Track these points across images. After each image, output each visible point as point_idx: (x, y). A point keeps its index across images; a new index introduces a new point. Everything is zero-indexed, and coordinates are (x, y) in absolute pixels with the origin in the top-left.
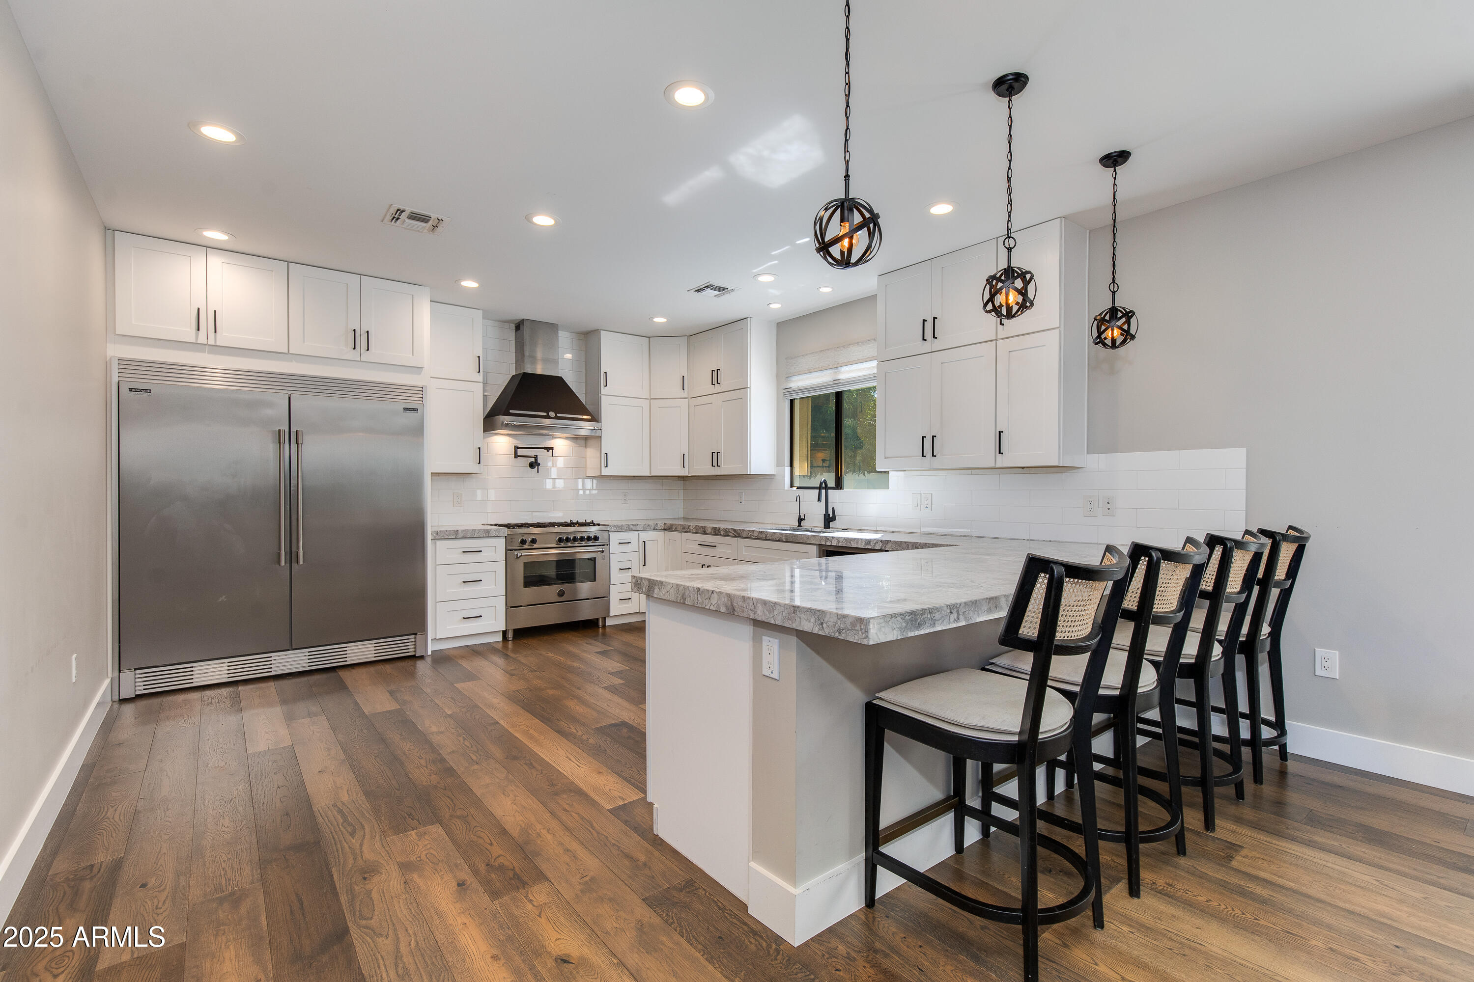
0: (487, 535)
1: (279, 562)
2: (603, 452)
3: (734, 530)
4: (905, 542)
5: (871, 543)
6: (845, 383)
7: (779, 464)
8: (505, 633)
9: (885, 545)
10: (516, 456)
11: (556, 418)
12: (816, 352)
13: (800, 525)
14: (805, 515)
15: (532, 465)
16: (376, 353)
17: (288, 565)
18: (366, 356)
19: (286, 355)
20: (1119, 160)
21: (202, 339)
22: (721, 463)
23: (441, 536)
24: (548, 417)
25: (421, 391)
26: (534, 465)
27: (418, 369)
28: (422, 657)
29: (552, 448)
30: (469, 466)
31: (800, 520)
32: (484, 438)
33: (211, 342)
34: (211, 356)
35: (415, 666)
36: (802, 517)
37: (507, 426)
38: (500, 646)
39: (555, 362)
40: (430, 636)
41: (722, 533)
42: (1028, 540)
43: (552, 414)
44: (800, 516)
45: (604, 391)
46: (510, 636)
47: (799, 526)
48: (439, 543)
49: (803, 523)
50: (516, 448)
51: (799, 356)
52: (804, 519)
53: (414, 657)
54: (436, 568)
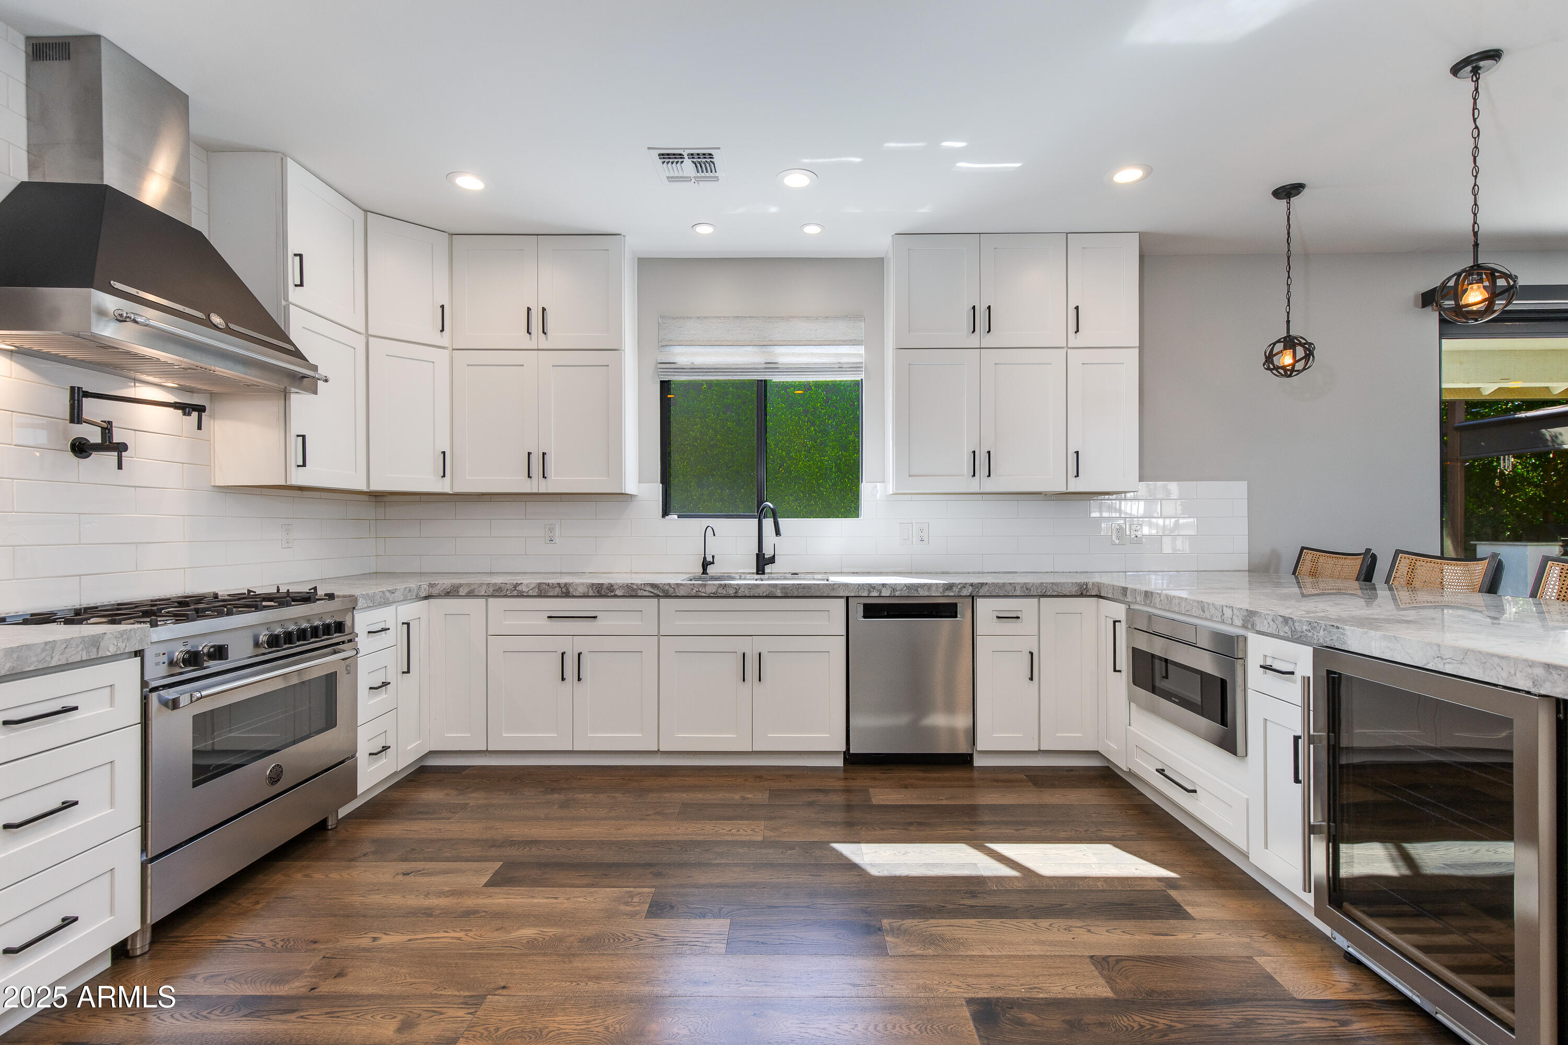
2: (296, 429)
3: (653, 586)
4: (1010, 584)
5: (954, 588)
6: (787, 368)
9: (977, 590)
12: (728, 318)
13: (705, 571)
14: (713, 557)
20: (1293, 192)
31: (705, 565)
36: (709, 559)
41: (618, 593)
42: (1052, 572)
43: (216, 319)
44: (705, 558)
47: (703, 573)
49: (711, 570)
51: (691, 318)
52: (713, 563)
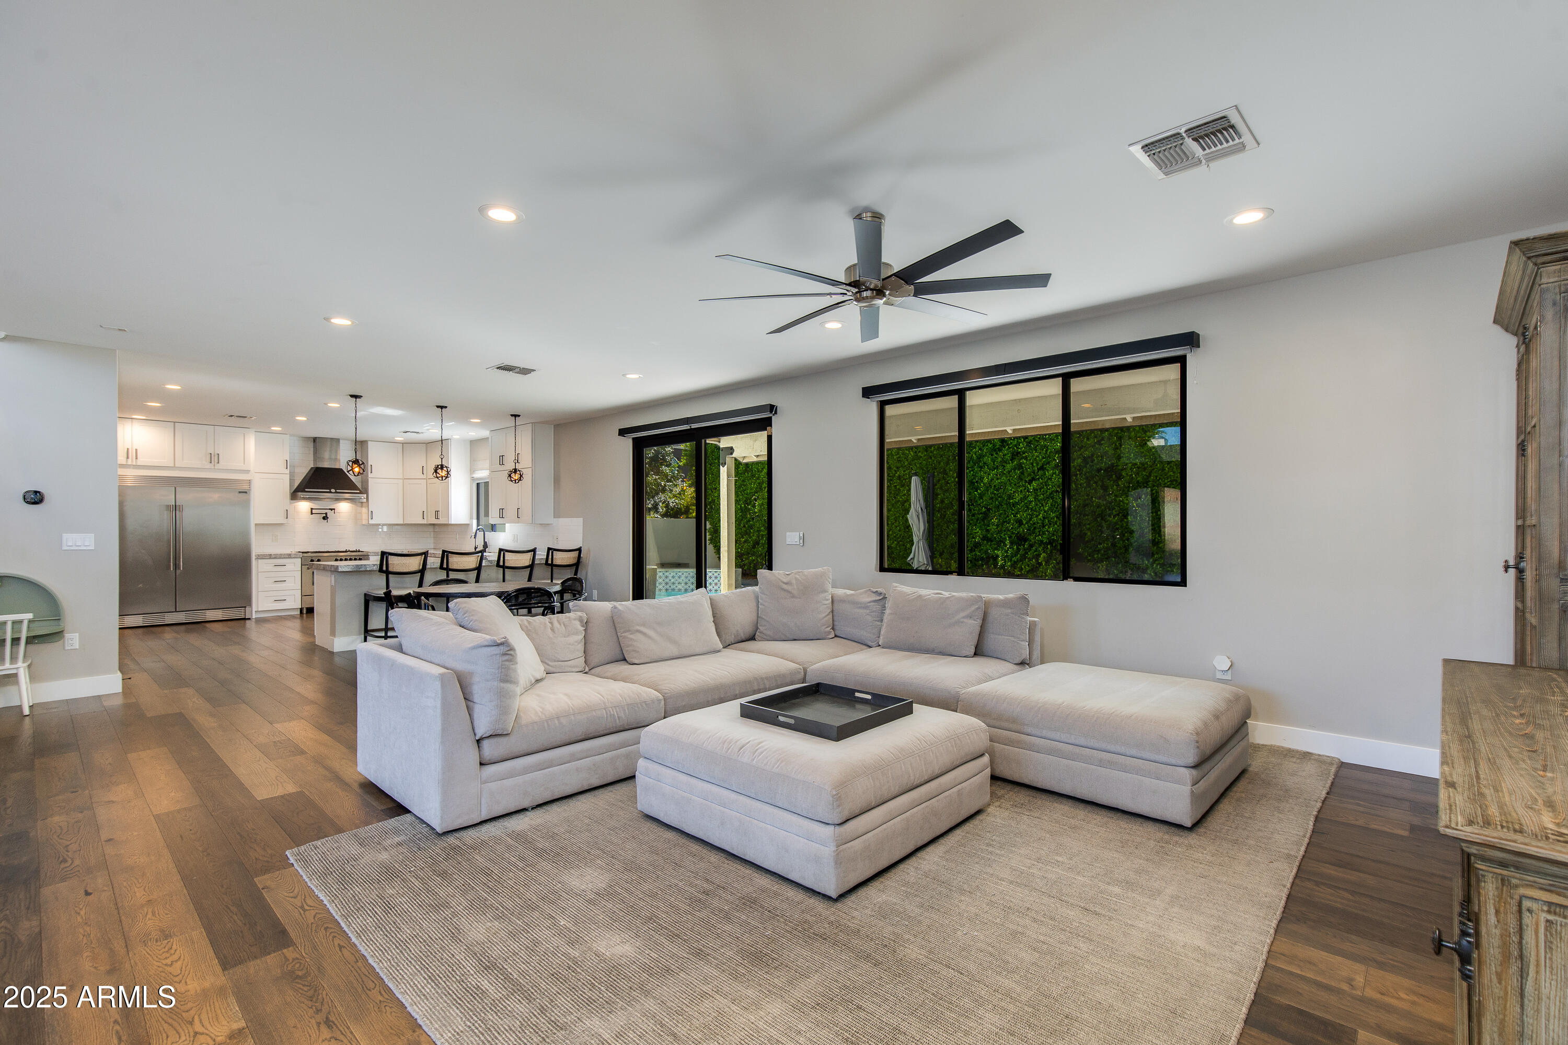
0: (289, 556)
1: (170, 568)
2: (370, 510)
7: (471, 518)
8: (301, 610)
10: (312, 513)
11: (336, 492)
15: (324, 518)
16: (223, 464)
17: (174, 571)
18: (217, 466)
19: (174, 468)
21: (130, 462)
22: (440, 517)
23: (260, 557)
24: (330, 492)
25: (250, 482)
26: (325, 518)
27: (247, 472)
28: (249, 619)
29: (334, 509)
30: (280, 519)
32: (290, 503)
33: (134, 464)
34: (133, 470)
35: (245, 624)
37: (304, 499)
38: (299, 616)
39: (336, 460)
40: (254, 609)
43: (333, 490)
45: (370, 475)
46: (305, 611)
48: (260, 560)
50: (312, 509)
53: (245, 619)
54: (258, 574)
